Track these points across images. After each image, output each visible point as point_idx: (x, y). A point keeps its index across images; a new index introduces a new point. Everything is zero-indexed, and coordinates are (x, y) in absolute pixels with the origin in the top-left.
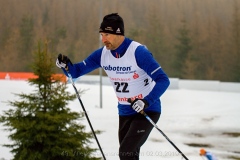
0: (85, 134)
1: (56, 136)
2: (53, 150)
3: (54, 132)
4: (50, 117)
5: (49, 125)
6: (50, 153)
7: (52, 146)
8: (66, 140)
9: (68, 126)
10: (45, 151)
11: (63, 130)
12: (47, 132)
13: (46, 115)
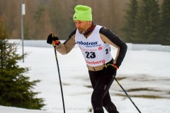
0: (29, 83)
1: (11, 84)
2: (9, 94)
3: (9, 82)
4: (6, 72)
5: (6, 77)
6: (7, 96)
7: (8, 92)
8: (18, 87)
9: (17, 77)
10: (4, 95)
11: (15, 80)
12: (4, 82)
13: (4, 71)
